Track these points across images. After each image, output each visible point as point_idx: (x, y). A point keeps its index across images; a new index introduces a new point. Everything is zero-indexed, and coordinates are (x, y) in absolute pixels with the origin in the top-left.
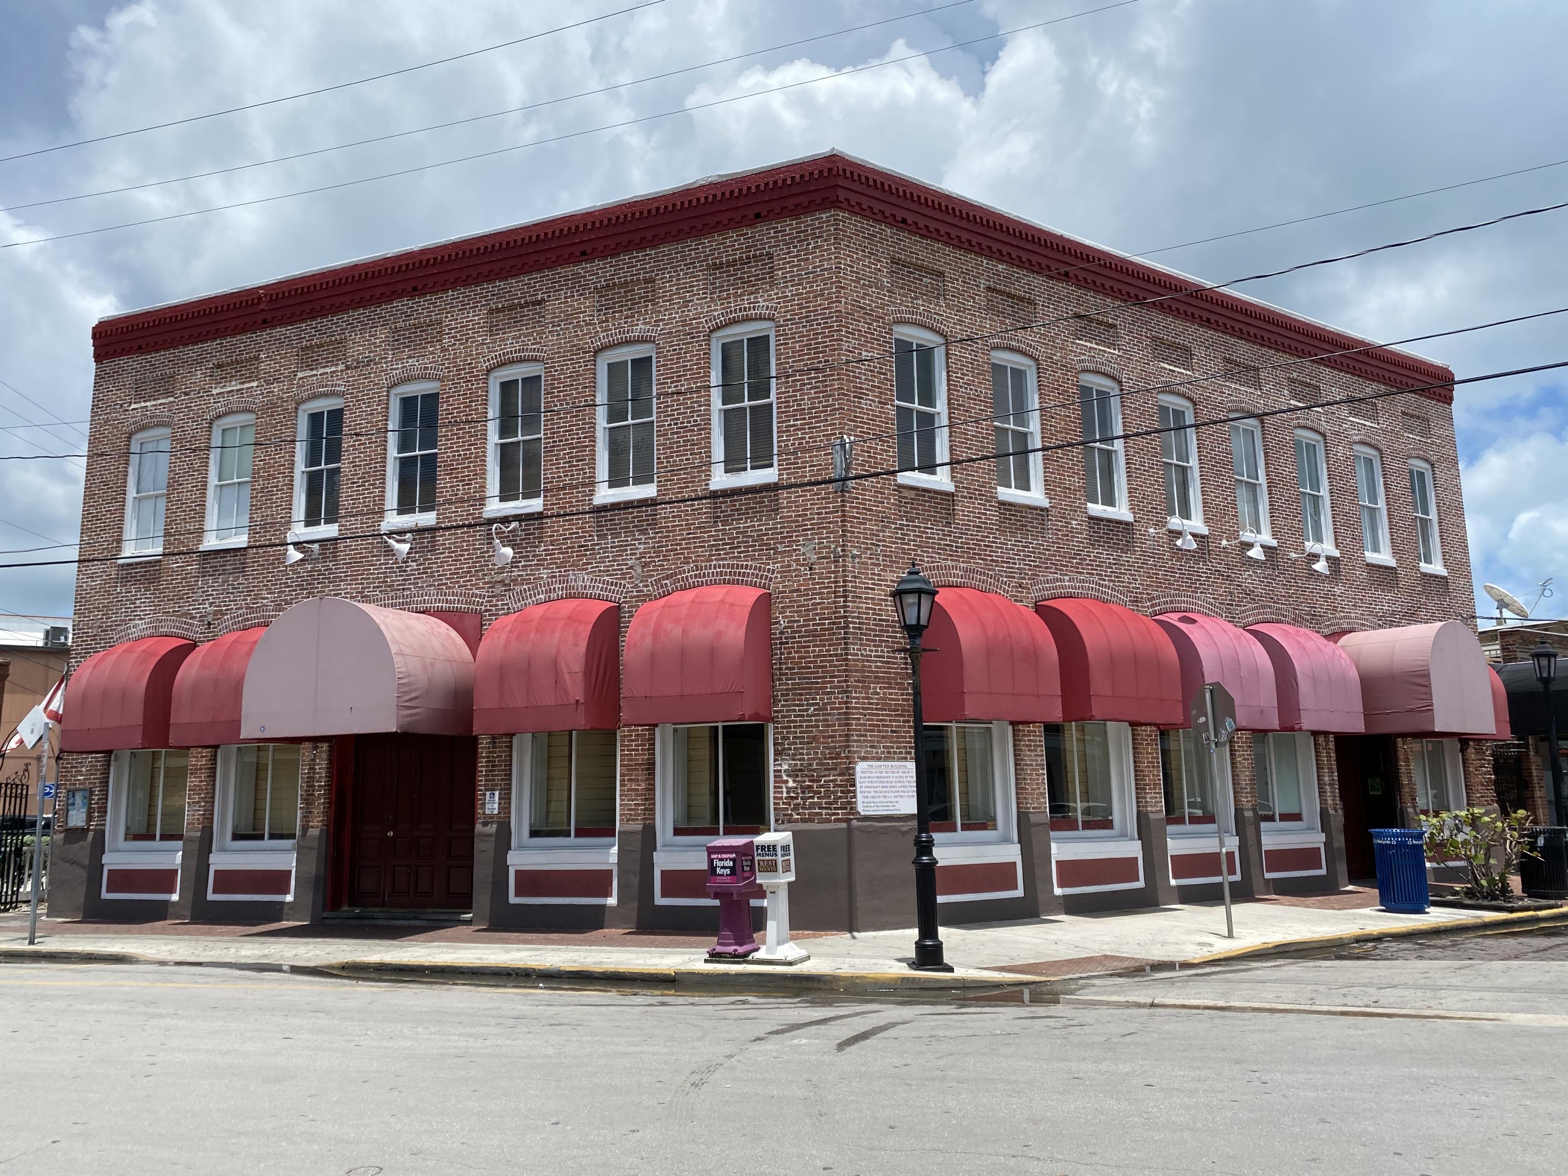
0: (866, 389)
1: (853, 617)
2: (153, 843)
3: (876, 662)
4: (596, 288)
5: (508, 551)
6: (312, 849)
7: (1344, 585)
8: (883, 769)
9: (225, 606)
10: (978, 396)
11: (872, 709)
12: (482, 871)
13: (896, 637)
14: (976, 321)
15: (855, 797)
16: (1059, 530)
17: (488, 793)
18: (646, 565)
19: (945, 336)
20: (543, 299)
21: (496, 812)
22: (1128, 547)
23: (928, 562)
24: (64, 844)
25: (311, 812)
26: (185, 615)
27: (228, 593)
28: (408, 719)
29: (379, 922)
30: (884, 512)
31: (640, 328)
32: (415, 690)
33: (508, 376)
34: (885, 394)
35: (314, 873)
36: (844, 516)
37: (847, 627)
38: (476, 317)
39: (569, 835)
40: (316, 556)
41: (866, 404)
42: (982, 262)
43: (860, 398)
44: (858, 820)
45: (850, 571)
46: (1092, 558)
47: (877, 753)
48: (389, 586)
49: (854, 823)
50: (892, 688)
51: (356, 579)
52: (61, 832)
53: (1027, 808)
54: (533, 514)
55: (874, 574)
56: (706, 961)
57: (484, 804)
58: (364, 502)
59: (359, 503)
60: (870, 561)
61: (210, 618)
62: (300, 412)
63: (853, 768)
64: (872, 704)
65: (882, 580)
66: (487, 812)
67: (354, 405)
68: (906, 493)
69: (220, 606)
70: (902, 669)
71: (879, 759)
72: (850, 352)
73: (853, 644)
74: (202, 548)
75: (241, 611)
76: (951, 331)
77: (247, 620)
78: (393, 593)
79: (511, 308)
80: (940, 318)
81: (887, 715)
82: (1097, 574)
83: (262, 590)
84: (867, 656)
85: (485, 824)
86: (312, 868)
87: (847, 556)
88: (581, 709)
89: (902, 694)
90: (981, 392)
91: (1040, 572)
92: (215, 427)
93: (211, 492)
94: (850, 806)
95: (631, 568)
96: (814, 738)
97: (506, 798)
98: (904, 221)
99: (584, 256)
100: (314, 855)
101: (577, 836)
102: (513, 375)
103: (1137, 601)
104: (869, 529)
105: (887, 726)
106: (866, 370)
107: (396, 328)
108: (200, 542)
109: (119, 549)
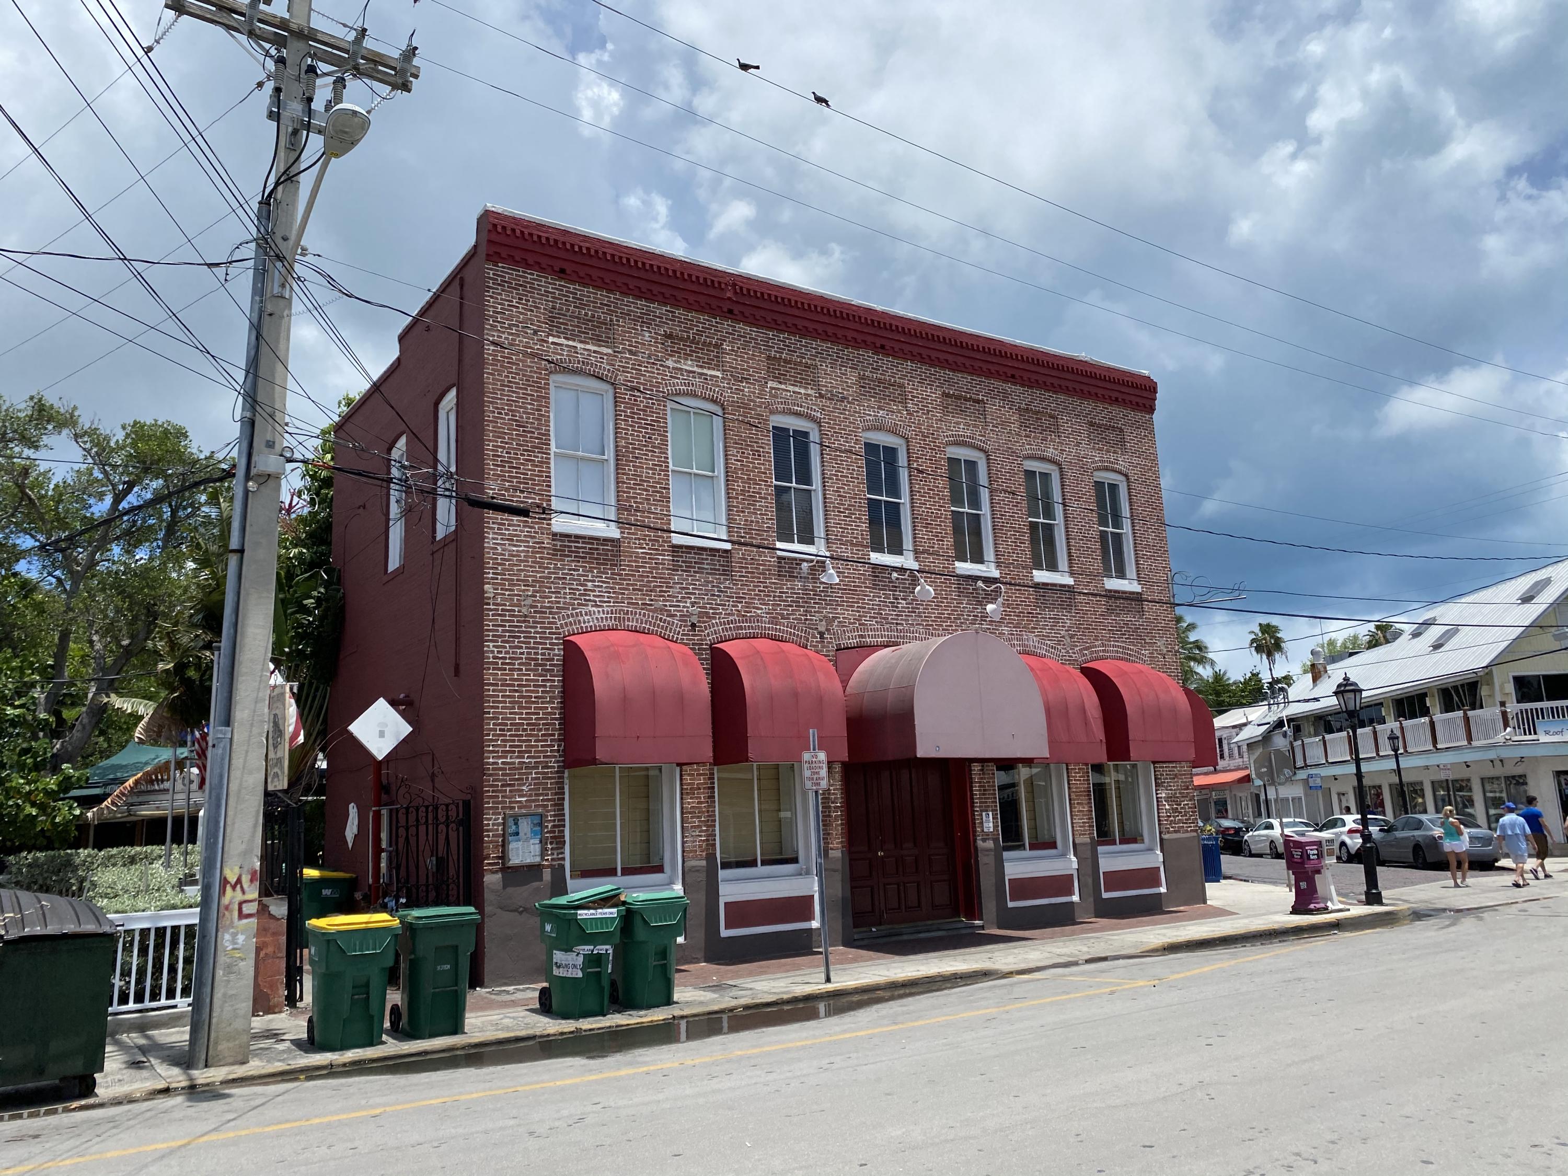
2: (615, 879)
4: (1019, 407)
6: (835, 871)
9: (711, 608)
12: (987, 883)
17: (984, 814)
18: (1072, 637)
20: (983, 400)
21: (992, 830)
24: (504, 887)
25: (829, 834)
26: (661, 610)
27: (714, 595)
29: (905, 937)
31: (1051, 452)
33: (954, 453)
35: (840, 895)
38: (933, 394)
39: (1025, 849)
40: (805, 575)
48: (884, 618)
51: (853, 607)
52: (496, 872)
54: (989, 578)
57: (982, 823)
58: (853, 533)
59: (848, 533)
61: (695, 619)
66: (985, 830)
67: (832, 436)
69: (706, 608)
75: (731, 618)
77: (741, 628)
78: (888, 626)
79: (958, 398)
83: (754, 599)
85: (984, 840)
86: (838, 889)
92: (667, 403)
93: (670, 476)
95: (1063, 637)
96: (1176, 775)
97: (997, 818)
99: (1012, 378)
100: (838, 877)
101: (1030, 849)
102: (958, 454)
107: (864, 375)
108: (670, 530)
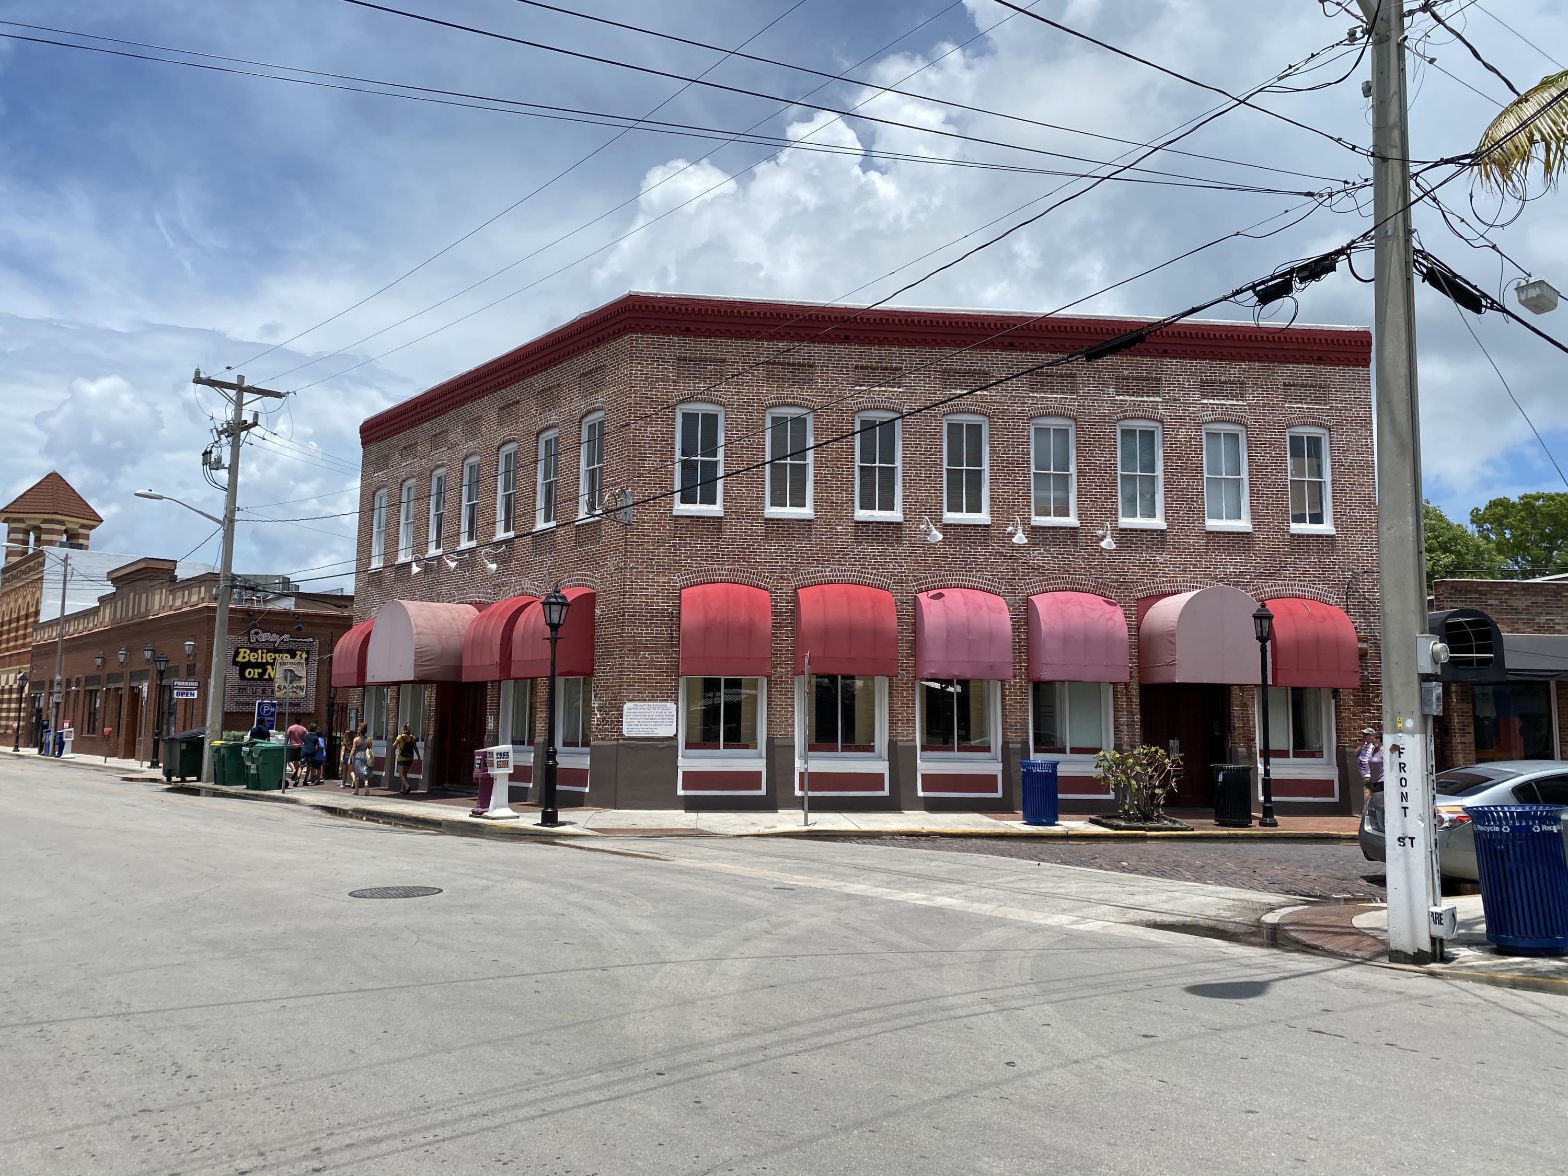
0: (649, 454)
1: (629, 609)
2: (381, 741)
3: (646, 637)
4: (538, 392)
5: (494, 566)
7: (1170, 553)
8: (646, 707)
10: (751, 444)
11: (641, 668)
13: (664, 620)
14: (753, 390)
15: (622, 725)
16: (823, 535)
17: (490, 717)
18: (550, 574)
19: (724, 405)
20: (519, 400)
21: (492, 728)
22: (899, 541)
23: (696, 567)
25: (429, 726)
27: (404, 591)
28: (424, 672)
30: (660, 536)
31: (554, 418)
32: (432, 655)
33: (507, 450)
34: (666, 454)
35: (429, 762)
36: (626, 541)
37: (624, 615)
38: (494, 413)
40: (435, 569)
41: (649, 464)
42: (763, 344)
43: (644, 460)
44: (624, 739)
45: (629, 578)
46: (856, 553)
47: (643, 697)
48: (459, 588)
49: (621, 741)
50: (658, 654)
53: (773, 735)
54: (510, 540)
55: (649, 579)
56: (470, 816)
57: (488, 724)
58: (452, 534)
59: (450, 535)
60: (645, 570)
62: (433, 477)
63: (623, 707)
64: (641, 665)
65: (655, 582)
66: (489, 728)
68: (681, 521)
70: (668, 641)
71: (645, 701)
72: (637, 430)
73: (627, 626)
74: (396, 563)
76: (729, 401)
78: (460, 592)
79: (507, 406)
80: (719, 394)
81: (653, 672)
82: (860, 565)
84: (639, 633)
85: (489, 736)
86: (429, 759)
87: (627, 568)
88: (498, 666)
89: (667, 658)
90: (754, 441)
91: (801, 567)
92: (403, 487)
93: (401, 528)
94: (620, 730)
95: (545, 576)
96: (608, 686)
97: (497, 720)
98: (688, 329)
101: (528, 745)
102: (509, 450)
103: (901, 583)
104: (646, 549)
105: (653, 679)
106: (650, 440)
107: (466, 421)
108: (396, 559)
109: (370, 563)
